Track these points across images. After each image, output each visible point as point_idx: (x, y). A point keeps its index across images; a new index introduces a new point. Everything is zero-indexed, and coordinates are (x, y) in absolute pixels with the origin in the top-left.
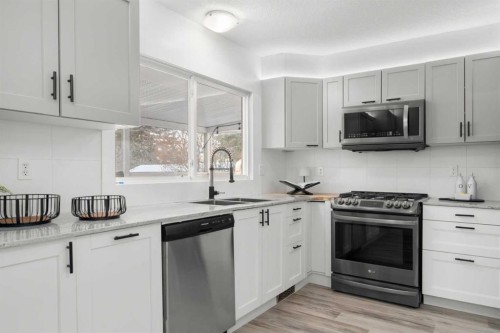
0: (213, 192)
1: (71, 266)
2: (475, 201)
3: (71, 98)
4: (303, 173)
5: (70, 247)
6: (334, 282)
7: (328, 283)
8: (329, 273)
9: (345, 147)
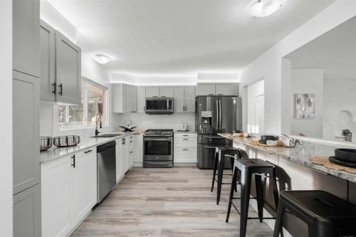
0: (97, 132)
1: (74, 165)
2: (187, 131)
3: (61, 93)
4: (128, 123)
5: (74, 157)
6: (144, 164)
7: (141, 165)
8: (142, 161)
9: (147, 113)
